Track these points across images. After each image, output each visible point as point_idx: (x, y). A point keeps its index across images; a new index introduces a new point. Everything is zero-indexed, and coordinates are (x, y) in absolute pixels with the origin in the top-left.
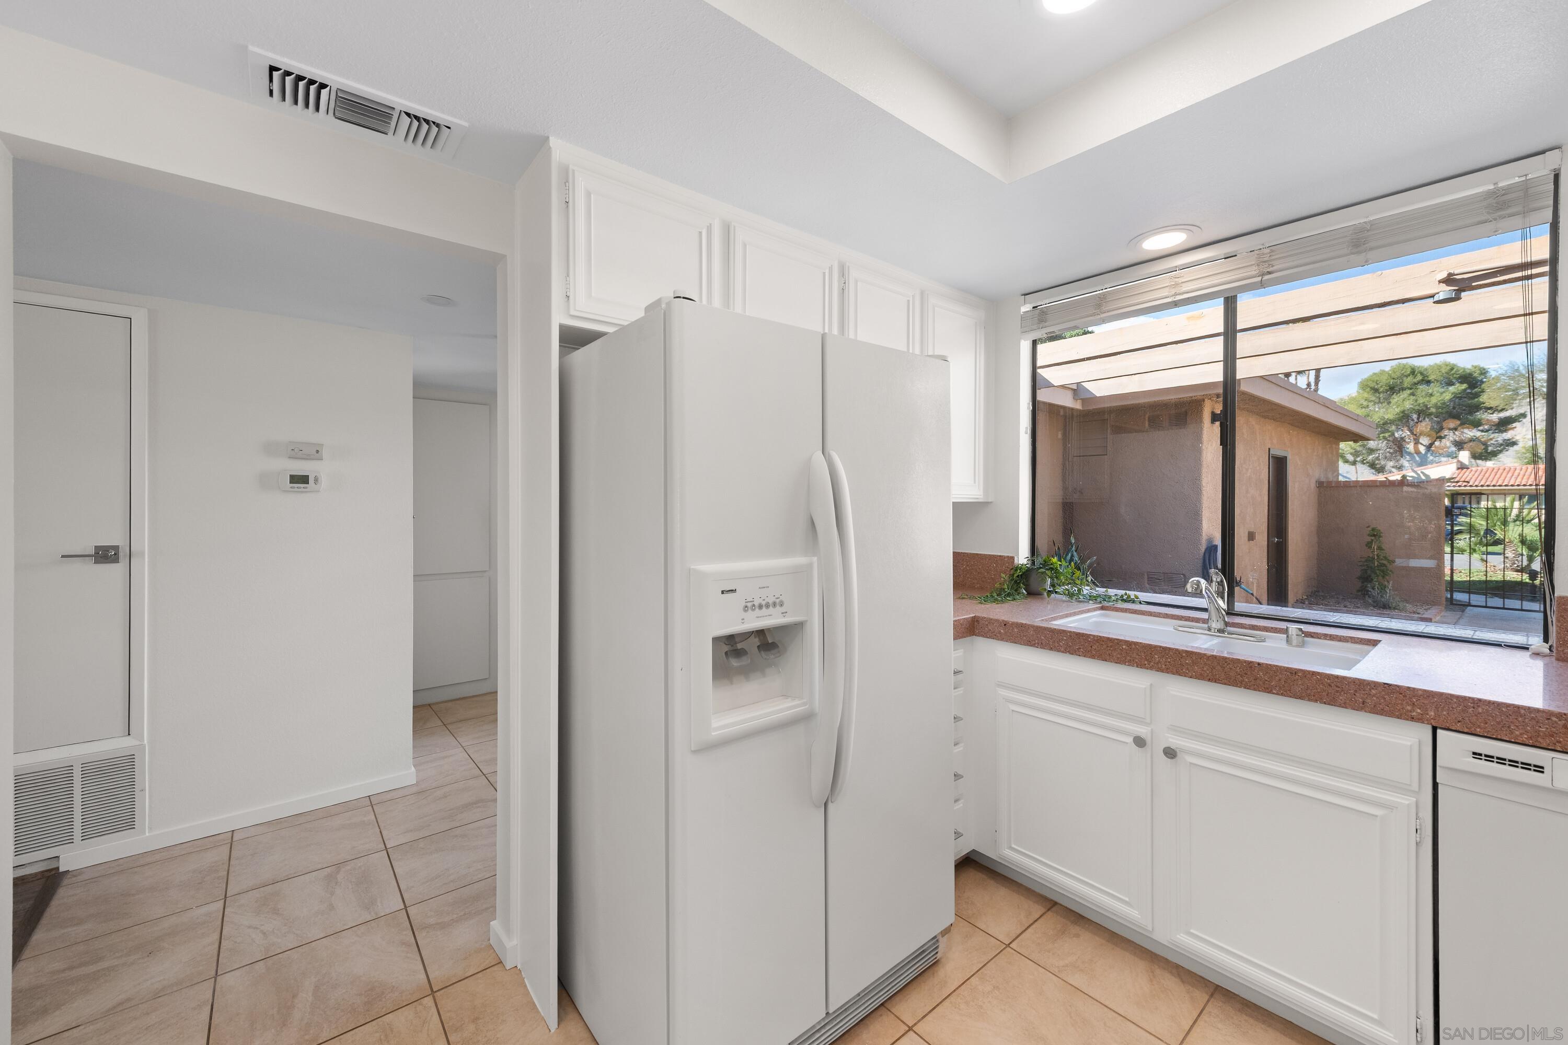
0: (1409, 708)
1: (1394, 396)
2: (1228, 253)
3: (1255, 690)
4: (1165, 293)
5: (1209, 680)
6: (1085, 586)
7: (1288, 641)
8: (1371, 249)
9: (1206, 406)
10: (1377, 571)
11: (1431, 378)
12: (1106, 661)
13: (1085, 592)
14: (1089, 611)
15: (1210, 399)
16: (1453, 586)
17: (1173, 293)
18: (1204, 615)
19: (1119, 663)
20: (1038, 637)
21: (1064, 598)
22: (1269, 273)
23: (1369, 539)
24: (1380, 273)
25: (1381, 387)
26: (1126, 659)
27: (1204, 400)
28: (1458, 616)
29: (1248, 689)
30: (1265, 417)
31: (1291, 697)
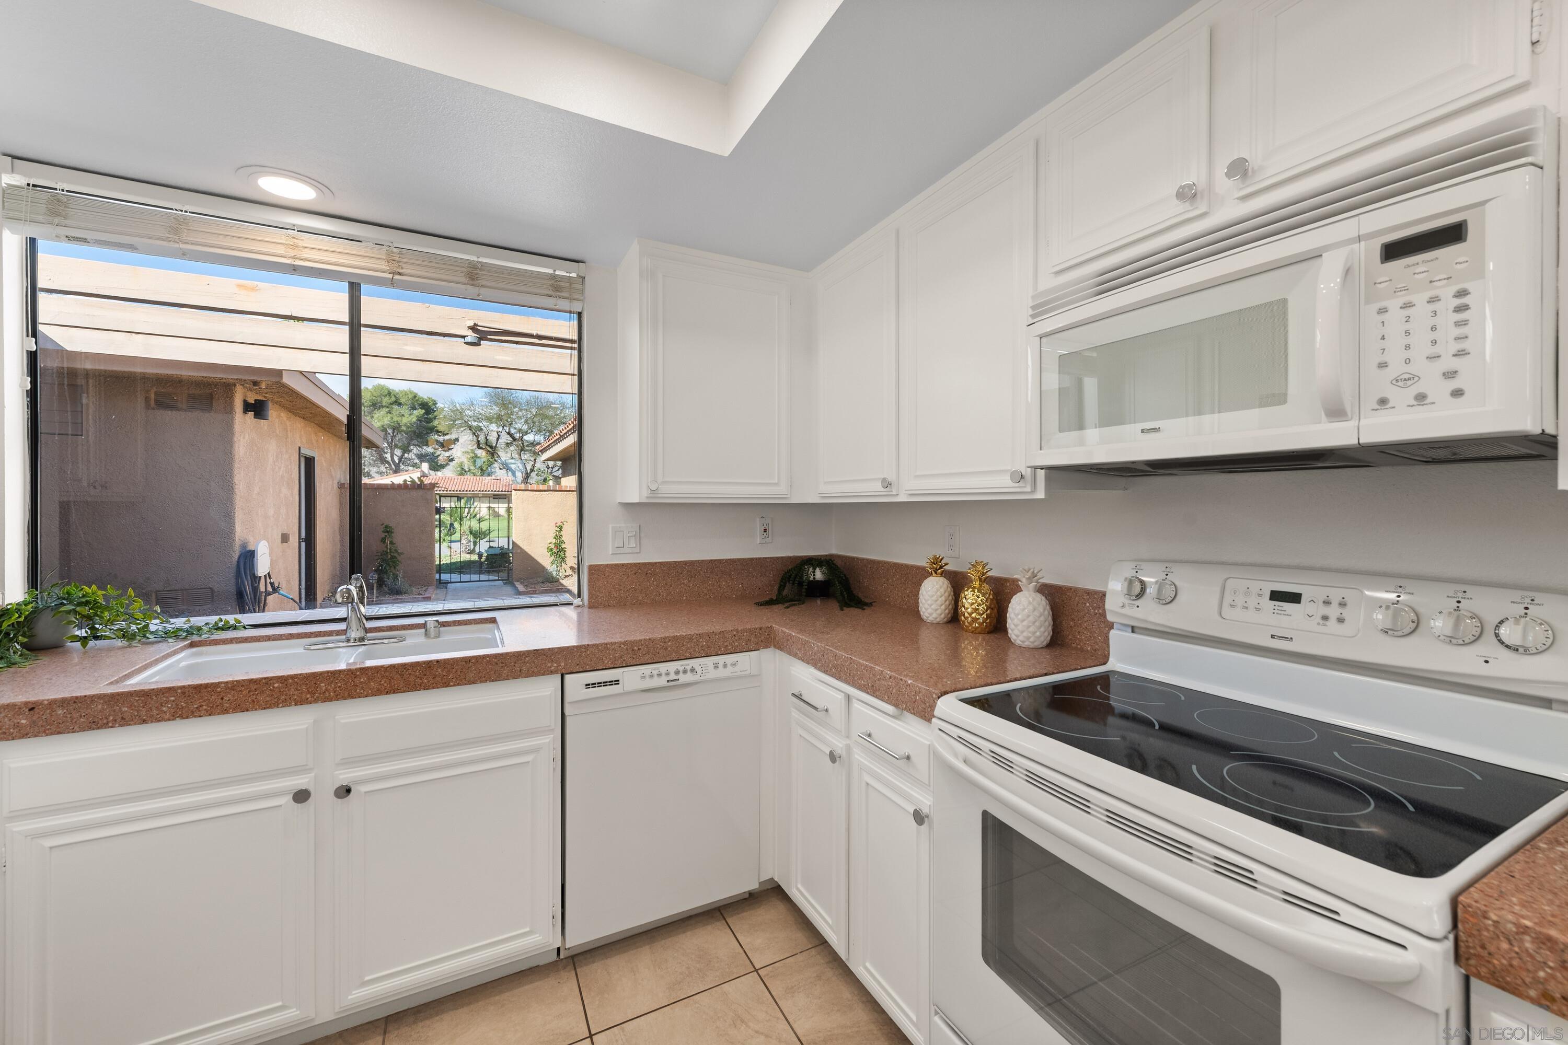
0: (549, 665)
1: (376, 411)
2: (352, 235)
3: (434, 688)
4: (280, 250)
5: (387, 693)
6: (151, 620)
7: (427, 634)
8: (483, 286)
9: (238, 392)
10: (391, 563)
11: (402, 401)
12: (247, 710)
13: (153, 628)
14: (175, 653)
15: (243, 385)
16: (441, 569)
17: (293, 255)
18: (342, 626)
19: (268, 708)
20: (114, 711)
21: (119, 643)
22: (400, 274)
23: (383, 535)
24: (428, 305)
25: (366, 402)
26: (279, 699)
27: (235, 385)
28: (445, 592)
29: (427, 689)
30: (295, 414)
31: (465, 684)
